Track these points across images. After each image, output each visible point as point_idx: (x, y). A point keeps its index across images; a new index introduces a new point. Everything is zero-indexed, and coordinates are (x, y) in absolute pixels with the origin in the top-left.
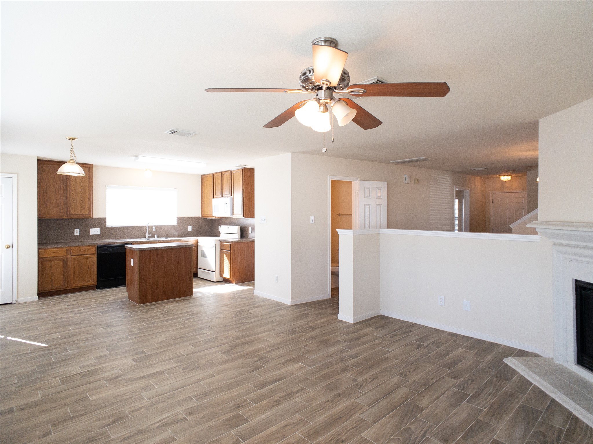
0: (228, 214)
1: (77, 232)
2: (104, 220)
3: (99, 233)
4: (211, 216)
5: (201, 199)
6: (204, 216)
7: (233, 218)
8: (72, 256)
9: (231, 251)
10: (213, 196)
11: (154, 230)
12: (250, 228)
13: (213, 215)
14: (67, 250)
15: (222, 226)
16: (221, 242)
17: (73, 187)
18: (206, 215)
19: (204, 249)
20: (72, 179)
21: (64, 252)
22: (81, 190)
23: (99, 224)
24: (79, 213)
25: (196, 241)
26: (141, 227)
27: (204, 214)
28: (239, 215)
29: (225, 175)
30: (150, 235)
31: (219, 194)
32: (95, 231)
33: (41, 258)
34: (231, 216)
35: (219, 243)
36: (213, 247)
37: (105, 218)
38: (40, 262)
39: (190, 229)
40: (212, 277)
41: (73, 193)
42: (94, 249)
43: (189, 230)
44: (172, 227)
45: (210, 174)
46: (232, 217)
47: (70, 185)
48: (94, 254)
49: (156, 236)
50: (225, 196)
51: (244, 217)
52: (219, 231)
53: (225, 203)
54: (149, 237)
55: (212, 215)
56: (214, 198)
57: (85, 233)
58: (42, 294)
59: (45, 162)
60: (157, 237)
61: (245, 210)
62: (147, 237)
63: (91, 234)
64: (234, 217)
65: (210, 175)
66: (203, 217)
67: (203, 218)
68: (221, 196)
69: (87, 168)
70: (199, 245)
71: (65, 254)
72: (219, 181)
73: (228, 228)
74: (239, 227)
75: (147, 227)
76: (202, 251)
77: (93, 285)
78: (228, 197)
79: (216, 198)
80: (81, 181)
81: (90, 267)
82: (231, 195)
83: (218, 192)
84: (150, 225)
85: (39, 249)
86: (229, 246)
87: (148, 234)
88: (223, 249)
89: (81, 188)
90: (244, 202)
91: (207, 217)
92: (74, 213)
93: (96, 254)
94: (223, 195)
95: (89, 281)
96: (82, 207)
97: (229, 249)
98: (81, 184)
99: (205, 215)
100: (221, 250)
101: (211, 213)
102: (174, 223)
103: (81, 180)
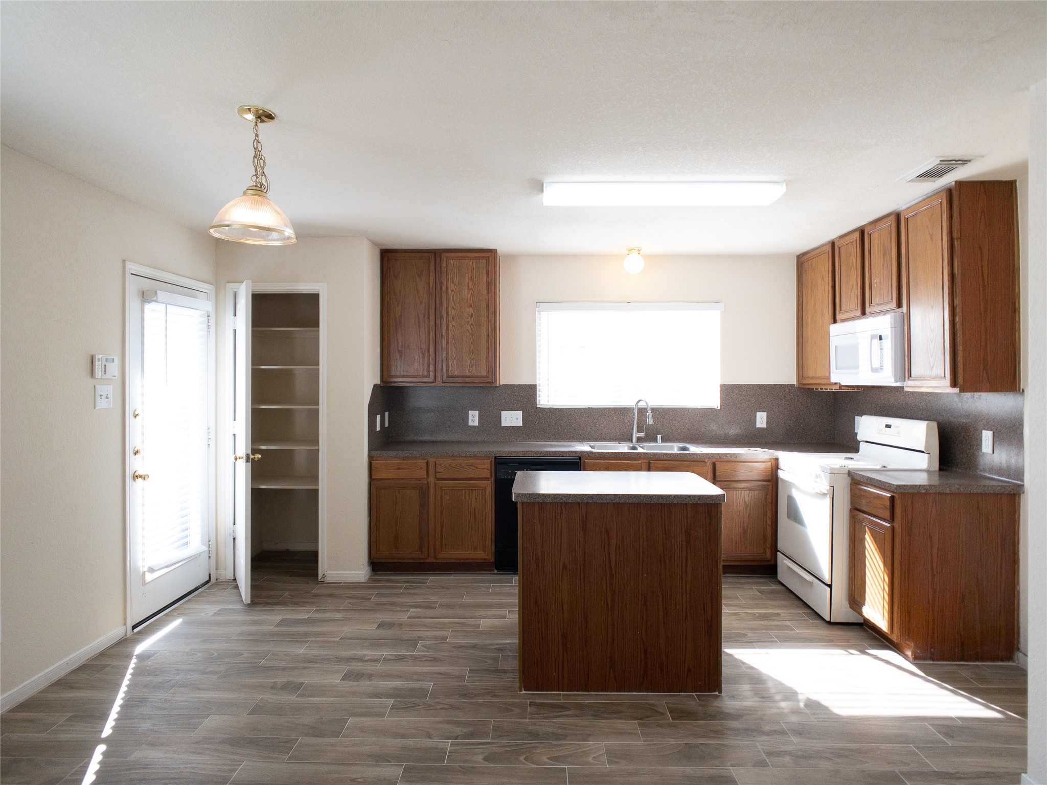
0: (886, 378)
1: (474, 419)
2: (530, 391)
3: (520, 423)
4: (827, 381)
5: (798, 331)
6: (806, 382)
7: (906, 389)
8: (438, 479)
9: (896, 525)
10: (831, 317)
11: (650, 421)
12: (984, 432)
13: (833, 380)
14: (427, 463)
15: (864, 417)
16: (856, 481)
17: (453, 310)
18: (813, 378)
19: (795, 494)
20: (453, 291)
21: (421, 468)
22: (472, 316)
23: (522, 401)
24: (468, 374)
25: (773, 462)
26: (623, 412)
27: (804, 375)
28: (934, 379)
29: (875, 237)
30: (642, 435)
31: (853, 307)
32: (512, 418)
33: (376, 479)
34: (898, 384)
35: (845, 482)
36: (825, 494)
37: (535, 386)
38: (374, 490)
39: (761, 420)
40: (820, 599)
41: (454, 323)
42: (488, 467)
43: (758, 425)
44: (707, 413)
45: (822, 246)
46: (902, 388)
47: (448, 305)
48: (487, 479)
49: (659, 437)
50: (875, 309)
51: (957, 390)
52: (856, 432)
53: (873, 337)
54: (639, 440)
55: (829, 378)
56: (835, 321)
57: (491, 421)
58: (377, 565)
59: (397, 255)
60: (663, 440)
61: (960, 359)
62: (634, 440)
63: (503, 425)
64: (910, 386)
65: (824, 249)
66: (802, 386)
67: (804, 389)
68: (859, 312)
69: (484, 261)
70: (782, 479)
71: (423, 474)
72: (854, 260)
73: (888, 426)
74: (934, 425)
75: (636, 412)
76: (790, 500)
77: (485, 559)
78: (885, 312)
79: (843, 321)
80: (471, 294)
81: (477, 510)
82: (899, 305)
83: (849, 299)
84: (642, 405)
85: (371, 458)
86: (888, 503)
87: (638, 432)
88: (864, 509)
89: (471, 310)
90: (958, 326)
91: (815, 387)
92: (456, 373)
93: (493, 479)
94: (868, 310)
95: (475, 549)
96: (473, 359)
97: (887, 514)
98: (471, 302)
99: (808, 378)
100: (856, 510)
101: (827, 374)
102: (713, 401)
103: (471, 291)
